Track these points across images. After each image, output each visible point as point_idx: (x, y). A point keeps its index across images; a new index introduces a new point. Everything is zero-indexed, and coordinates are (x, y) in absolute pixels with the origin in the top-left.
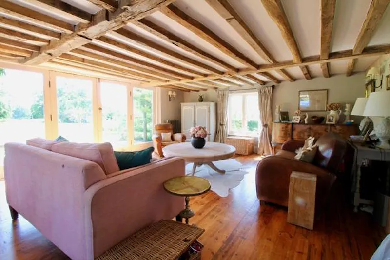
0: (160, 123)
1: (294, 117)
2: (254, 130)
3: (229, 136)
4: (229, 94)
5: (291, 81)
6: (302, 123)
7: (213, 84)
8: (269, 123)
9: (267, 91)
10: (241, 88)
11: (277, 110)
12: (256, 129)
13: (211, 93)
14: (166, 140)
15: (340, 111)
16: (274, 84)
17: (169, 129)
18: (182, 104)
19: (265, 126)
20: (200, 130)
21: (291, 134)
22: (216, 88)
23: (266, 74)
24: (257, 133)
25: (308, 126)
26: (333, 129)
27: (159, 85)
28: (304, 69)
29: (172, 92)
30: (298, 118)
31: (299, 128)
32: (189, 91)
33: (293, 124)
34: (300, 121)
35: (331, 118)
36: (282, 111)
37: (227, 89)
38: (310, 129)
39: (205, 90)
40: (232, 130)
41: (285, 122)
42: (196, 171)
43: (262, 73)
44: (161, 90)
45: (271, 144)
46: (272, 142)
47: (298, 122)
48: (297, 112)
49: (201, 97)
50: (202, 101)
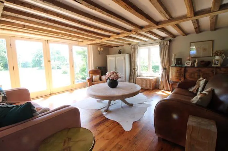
0: (93, 69)
1: (186, 62)
2: (157, 72)
3: (139, 76)
4: (139, 48)
5: (184, 36)
6: (193, 66)
7: (126, 41)
8: (167, 68)
9: (166, 44)
10: (147, 43)
11: (173, 57)
12: (158, 71)
13: (127, 48)
14: (96, 80)
15: (224, 56)
16: (171, 38)
17: (99, 73)
18: (107, 56)
19: (165, 69)
20: (113, 74)
21: (184, 75)
22: (129, 44)
23: (163, 30)
24: (158, 74)
25: (198, 69)
26: (218, 70)
27: (90, 43)
28: (195, 23)
29: (101, 48)
30: (190, 63)
31: (190, 71)
32: (112, 47)
33: (185, 67)
34: (191, 65)
35: (217, 62)
36: (177, 58)
37: (137, 44)
38: (199, 71)
39: (122, 46)
40: (141, 72)
41: (179, 66)
42: (111, 104)
43: (161, 28)
44: (93, 47)
45: (169, 82)
46: (169, 81)
47: (190, 66)
48: (188, 58)
49: (120, 50)
50: (120, 53)
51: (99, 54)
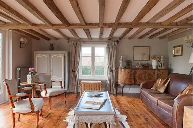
5: (129, 39)
9: (114, 44)
11: (121, 59)
19: (112, 71)
29: (24, 38)
31: (138, 72)
33: (135, 69)
49: (52, 45)
50: (52, 50)
51: (20, 47)
